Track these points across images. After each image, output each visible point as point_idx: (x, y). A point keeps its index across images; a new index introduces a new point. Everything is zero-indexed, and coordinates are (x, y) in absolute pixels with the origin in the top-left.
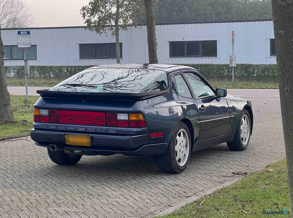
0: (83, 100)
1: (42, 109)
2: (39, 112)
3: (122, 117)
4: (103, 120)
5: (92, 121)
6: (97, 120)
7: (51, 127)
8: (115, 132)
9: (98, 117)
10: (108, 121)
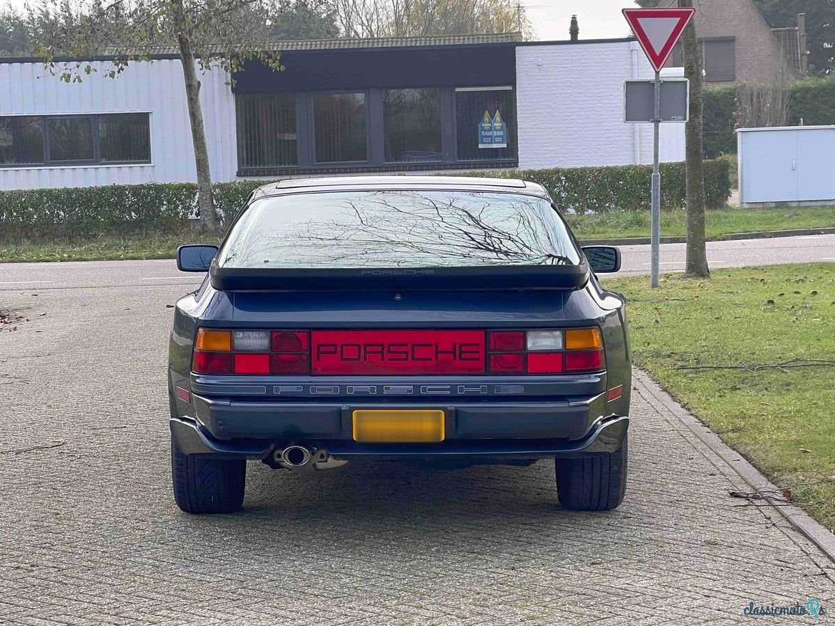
0: (398, 292)
1: (242, 331)
2: (232, 341)
3: (543, 341)
4: (475, 356)
5: (437, 359)
6: (455, 356)
7: (283, 389)
8: (520, 391)
9: (457, 346)
10: (492, 356)
